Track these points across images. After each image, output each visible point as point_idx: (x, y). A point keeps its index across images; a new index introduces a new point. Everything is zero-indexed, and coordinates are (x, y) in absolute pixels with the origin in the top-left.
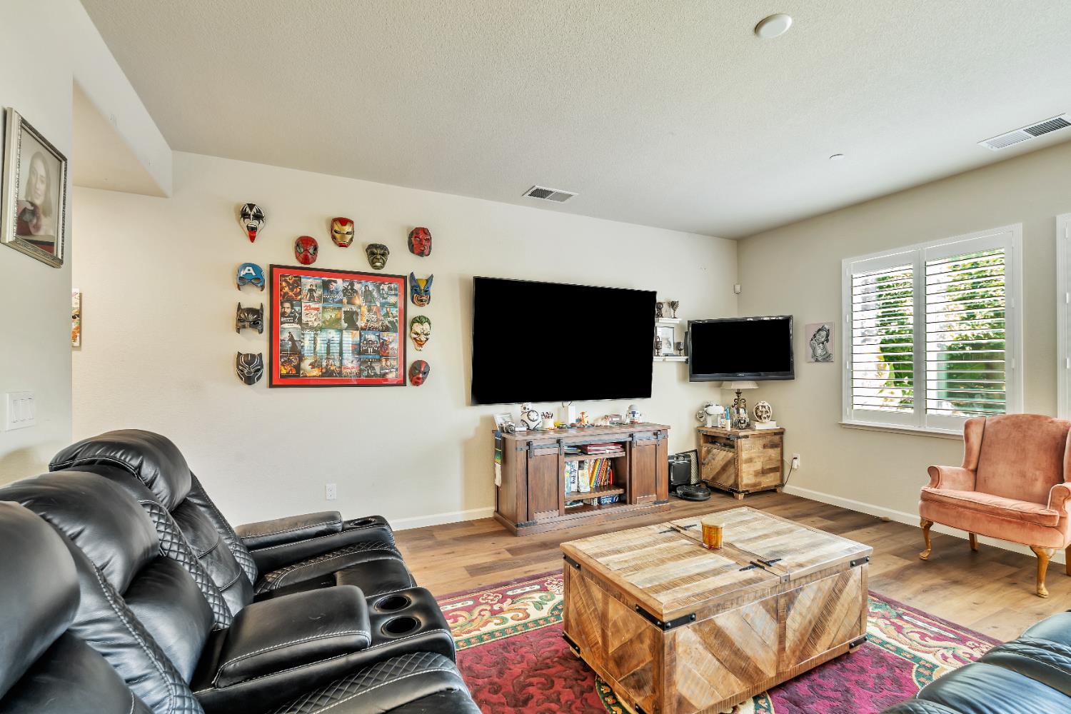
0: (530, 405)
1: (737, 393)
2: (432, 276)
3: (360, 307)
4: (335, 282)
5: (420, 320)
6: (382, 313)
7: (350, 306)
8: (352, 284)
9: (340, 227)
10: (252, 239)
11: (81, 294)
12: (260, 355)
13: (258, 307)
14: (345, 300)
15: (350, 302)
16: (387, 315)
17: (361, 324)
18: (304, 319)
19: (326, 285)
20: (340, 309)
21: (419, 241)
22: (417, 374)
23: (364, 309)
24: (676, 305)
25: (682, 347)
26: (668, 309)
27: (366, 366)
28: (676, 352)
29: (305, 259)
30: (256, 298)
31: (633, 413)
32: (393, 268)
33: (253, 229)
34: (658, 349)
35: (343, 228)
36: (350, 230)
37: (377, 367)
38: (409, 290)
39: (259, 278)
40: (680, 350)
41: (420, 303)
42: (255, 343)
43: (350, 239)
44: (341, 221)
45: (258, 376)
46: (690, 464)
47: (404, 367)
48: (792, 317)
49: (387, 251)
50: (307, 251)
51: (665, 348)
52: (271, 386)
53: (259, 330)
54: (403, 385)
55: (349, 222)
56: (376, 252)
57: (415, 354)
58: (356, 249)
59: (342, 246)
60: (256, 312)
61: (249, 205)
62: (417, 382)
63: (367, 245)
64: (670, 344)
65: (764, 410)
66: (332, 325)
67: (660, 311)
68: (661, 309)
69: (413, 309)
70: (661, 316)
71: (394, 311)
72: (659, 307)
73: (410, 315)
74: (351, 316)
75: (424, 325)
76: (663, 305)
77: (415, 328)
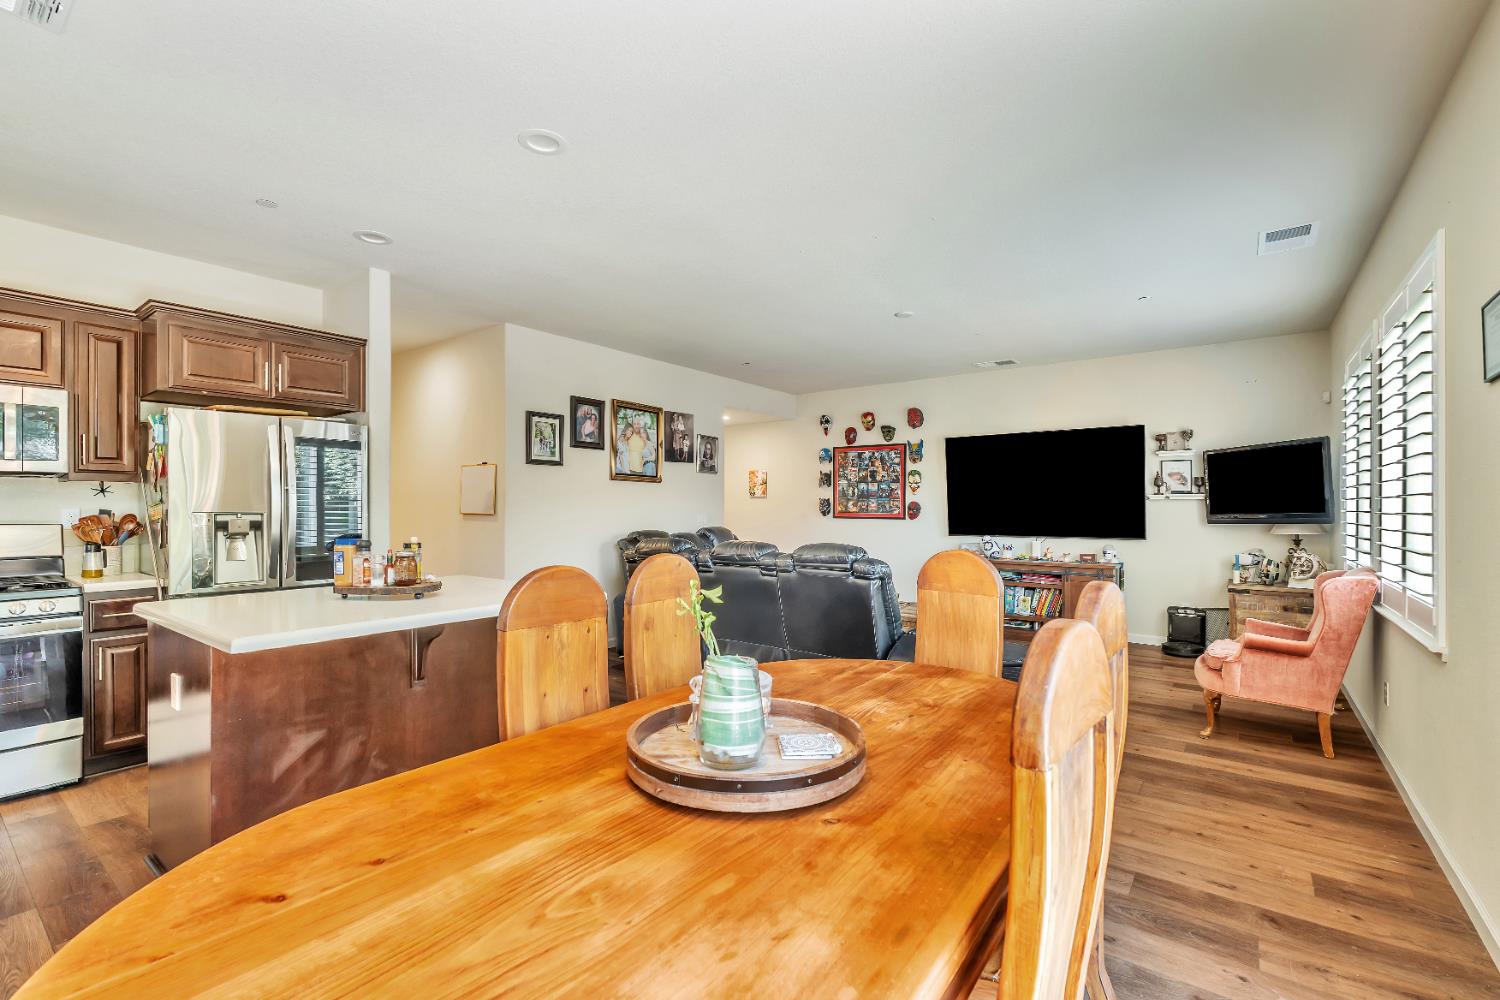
0: (987, 538)
1: (1295, 540)
2: (922, 441)
3: (878, 467)
4: (864, 453)
5: (914, 473)
6: (891, 470)
7: (873, 468)
8: (874, 453)
9: (868, 419)
10: (826, 434)
12: (830, 500)
13: (829, 473)
14: (870, 464)
15: (873, 465)
16: (893, 471)
17: (878, 478)
18: (849, 478)
19: (860, 455)
20: (867, 470)
21: (915, 418)
22: (914, 511)
23: (880, 469)
24: (1187, 435)
25: (1200, 483)
26: (1179, 440)
27: (881, 506)
28: (1195, 489)
29: (850, 441)
30: (828, 467)
31: (1105, 553)
32: (897, 439)
33: (826, 429)
34: (1159, 486)
35: (870, 418)
36: (873, 419)
37: (887, 506)
38: (908, 453)
39: (829, 456)
40: (1199, 486)
41: (914, 461)
42: (827, 493)
43: (873, 425)
44: (866, 415)
45: (829, 512)
46: (1203, 620)
47: (904, 506)
48: (1328, 438)
49: (894, 429)
50: (852, 436)
51: (1175, 485)
52: (834, 517)
53: (829, 485)
54: (904, 518)
55: (872, 414)
56: (888, 431)
57: (910, 498)
58: (877, 431)
59: (868, 429)
60: (828, 476)
61: (823, 416)
62: (913, 516)
63: (883, 428)
64: (1185, 479)
65: (1299, 563)
66: (863, 480)
67: (1163, 443)
68: (1165, 440)
69: (910, 466)
70: (1162, 448)
71: (898, 468)
72: (1161, 439)
73: (908, 470)
74: (873, 474)
75: (917, 476)
76: (1168, 436)
77: (911, 479)
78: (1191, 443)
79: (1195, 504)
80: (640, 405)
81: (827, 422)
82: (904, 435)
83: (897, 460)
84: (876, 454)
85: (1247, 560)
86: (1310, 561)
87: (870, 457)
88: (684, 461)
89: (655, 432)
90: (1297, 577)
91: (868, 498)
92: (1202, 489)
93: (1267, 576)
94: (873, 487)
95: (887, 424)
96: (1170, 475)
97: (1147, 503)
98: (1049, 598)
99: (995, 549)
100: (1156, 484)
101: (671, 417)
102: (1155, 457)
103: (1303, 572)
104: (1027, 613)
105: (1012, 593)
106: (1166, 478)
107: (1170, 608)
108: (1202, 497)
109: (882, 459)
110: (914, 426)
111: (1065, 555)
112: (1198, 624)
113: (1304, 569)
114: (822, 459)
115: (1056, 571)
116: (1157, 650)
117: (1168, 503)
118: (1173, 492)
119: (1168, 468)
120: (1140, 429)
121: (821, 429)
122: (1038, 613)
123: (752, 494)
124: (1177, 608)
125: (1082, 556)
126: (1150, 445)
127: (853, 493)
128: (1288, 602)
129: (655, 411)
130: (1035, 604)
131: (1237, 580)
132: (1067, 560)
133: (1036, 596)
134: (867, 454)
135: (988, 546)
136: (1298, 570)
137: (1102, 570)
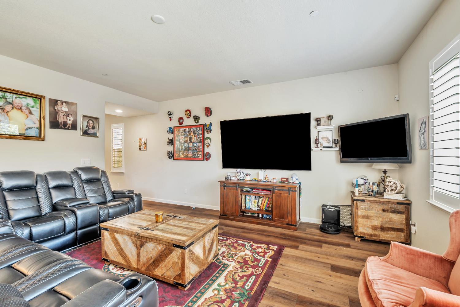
1: (383, 172)
2: (211, 123)
3: (192, 136)
4: (187, 129)
5: (208, 138)
6: (198, 137)
7: (190, 136)
8: (190, 129)
10: (171, 120)
11: (146, 139)
12: (171, 151)
13: (172, 138)
14: (189, 134)
15: (190, 135)
16: (199, 138)
17: (193, 141)
18: (180, 141)
19: (185, 130)
20: (188, 137)
21: (208, 112)
22: (207, 157)
23: (193, 136)
24: (330, 118)
25: (337, 142)
26: (327, 120)
27: (194, 154)
28: (334, 145)
29: (181, 123)
30: (171, 136)
31: (292, 178)
32: (201, 122)
33: (170, 118)
34: (317, 144)
35: (188, 112)
36: (190, 112)
37: (197, 154)
38: (205, 129)
39: (171, 131)
40: (336, 144)
41: (208, 132)
42: (171, 148)
43: (190, 115)
44: (186, 111)
45: (172, 158)
46: (339, 212)
47: (204, 154)
48: (408, 114)
49: (199, 117)
50: (181, 121)
51: (325, 144)
52: (174, 160)
53: (172, 145)
54: (204, 160)
55: (189, 110)
56: (196, 118)
57: (207, 150)
58: (192, 118)
59: (188, 118)
60: (171, 140)
61: (169, 112)
62: (207, 159)
63: (194, 117)
64: (329, 140)
65: (390, 185)
66: (186, 142)
67: (319, 122)
68: (320, 121)
69: (206, 135)
70: (319, 125)
71: (201, 136)
72: (318, 120)
73: (205, 137)
74: (190, 139)
75: (209, 140)
76: (321, 119)
77: (206, 141)
78: (333, 122)
79: (334, 152)
80: (18, 91)
81: (170, 114)
82: (204, 120)
83: (200, 132)
84: (192, 130)
85: (361, 182)
86: (396, 184)
87: (189, 132)
88: (68, 129)
89: (39, 110)
90: (389, 193)
91: (188, 150)
92: (338, 145)
93: (372, 191)
94: (191, 145)
95: (195, 115)
96: (322, 138)
97: (312, 152)
98: (266, 200)
99: (242, 175)
100: (316, 143)
101: (54, 103)
102: (315, 129)
103: (392, 190)
104: (256, 209)
105: (249, 198)
106: (320, 140)
107: (323, 206)
108: (337, 149)
109: (194, 133)
110: (207, 116)
111: (274, 178)
112: (336, 214)
113: (393, 188)
114: (168, 132)
115: (269, 188)
116: (317, 229)
117: (321, 152)
118: (324, 147)
119: (322, 135)
120: (308, 115)
121: (168, 117)
122: (261, 208)
123: (140, 149)
124: (326, 206)
125: (282, 179)
126: (313, 123)
127: (182, 148)
128: (386, 207)
129: (40, 98)
130: (260, 204)
131: (357, 193)
132: (275, 181)
133: (261, 199)
134: (188, 130)
135: (239, 174)
136: (389, 189)
137: (290, 187)
